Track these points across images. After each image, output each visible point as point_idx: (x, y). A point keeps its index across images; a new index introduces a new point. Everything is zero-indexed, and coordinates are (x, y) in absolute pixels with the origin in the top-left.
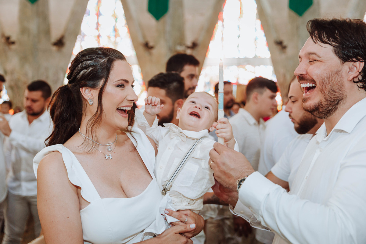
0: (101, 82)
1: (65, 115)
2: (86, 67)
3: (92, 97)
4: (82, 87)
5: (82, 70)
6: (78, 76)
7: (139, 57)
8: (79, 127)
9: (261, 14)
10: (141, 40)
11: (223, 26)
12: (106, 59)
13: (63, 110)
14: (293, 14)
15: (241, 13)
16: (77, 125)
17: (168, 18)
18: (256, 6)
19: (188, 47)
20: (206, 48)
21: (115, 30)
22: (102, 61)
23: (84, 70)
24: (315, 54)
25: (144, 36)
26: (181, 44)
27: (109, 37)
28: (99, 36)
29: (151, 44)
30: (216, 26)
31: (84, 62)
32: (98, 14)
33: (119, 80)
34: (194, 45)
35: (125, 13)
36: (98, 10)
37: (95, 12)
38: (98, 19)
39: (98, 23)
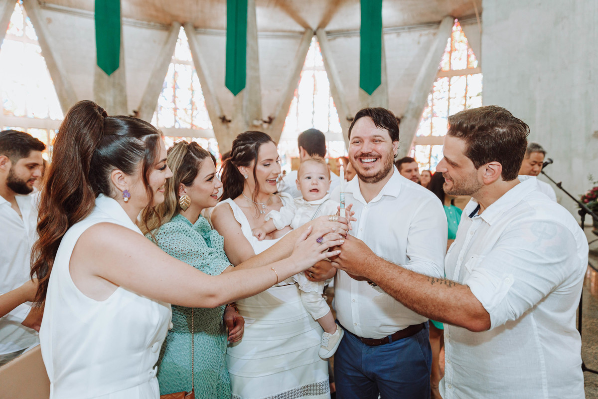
0: (253, 163)
1: (230, 180)
2: (241, 151)
3: (247, 173)
4: (239, 166)
6: (237, 156)
7: (216, 130)
8: (243, 190)
9: (334, 91)
10: (218, 114)
11: (298, 101)
12: (255, 144)
13: (228, 177)
14: (363, 92)
15: (314, 90)
16: (240, 188)
17: (245, 93)
18: (329, 83)
19: (265, 122)
20: (282, 123)
21: (192, 103)
24: (380, 136)
25: (222, 111)
26: (257, 119)
27: (185, 109)
28: (175, 109)
29: (228, 118)
30: (292, 101)
32: (175, 88)
33: (265, 160)
34: (270, 121)
35: (202, 87)
36: (174, 83)
37: (172, 85)
38: (174, 92)
39: (174, 96)
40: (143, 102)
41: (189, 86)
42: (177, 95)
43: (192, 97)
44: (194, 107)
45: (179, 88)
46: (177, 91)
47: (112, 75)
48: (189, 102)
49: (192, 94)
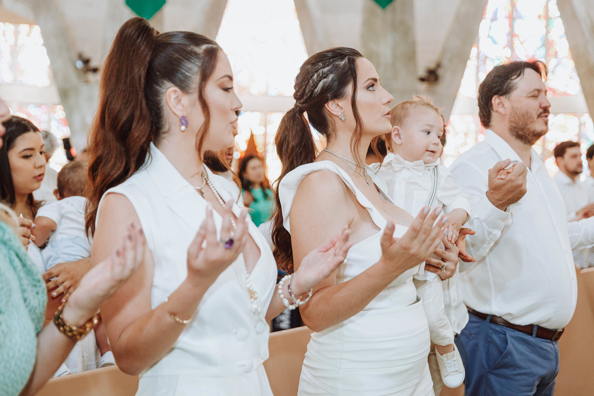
2: (325, 76)
3: (343, 111)
5: (320, 81)
6: (316, 90)
12: (346, 60)
22: (343, 63)
23: (323, 80)
31: (319, 71)
33: (367, 80)
36: (510, 8)
37: (506, 13)
38: (511, 26)
39: (512, 35)
40: (444, 52)
41: (541, 12)
42: (516, 31)
43: (548, 32)
44: (551, 52)
45: (520, 17)
46: (518, 24)
47: (389, 8)
48: (540, 43)
49: (547, 27)
